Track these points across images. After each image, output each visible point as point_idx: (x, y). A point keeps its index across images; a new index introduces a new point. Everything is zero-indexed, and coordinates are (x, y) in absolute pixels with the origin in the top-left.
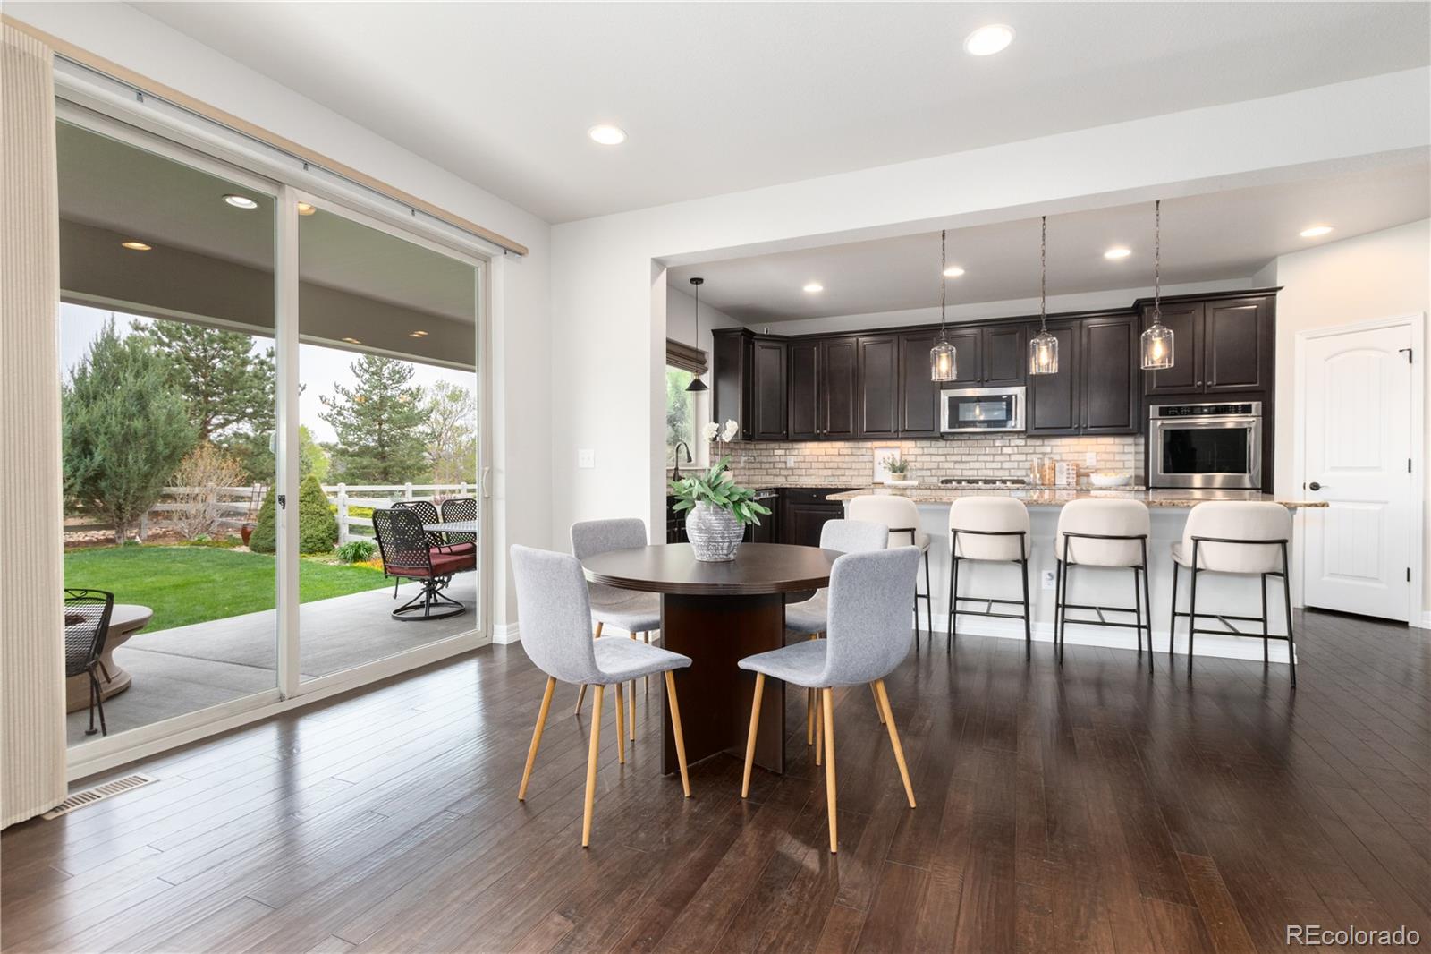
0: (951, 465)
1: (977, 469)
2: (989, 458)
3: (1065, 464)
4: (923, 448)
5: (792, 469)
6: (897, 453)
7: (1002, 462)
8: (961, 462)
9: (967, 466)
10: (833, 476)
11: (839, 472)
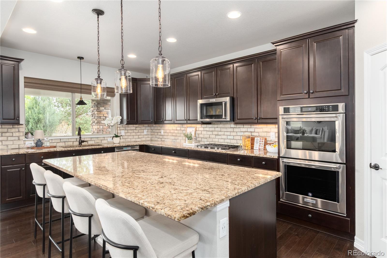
0: (214, 136)
1: (224, 139)
2: (229, 133)
3: (259, 138)
4: (204, 128)
5: (163, 135)
6: (194, 129)
7: (234, 136)
8: (218, 135)
9: (220, 137)
10: (175, 139)
11: (176, 138)
